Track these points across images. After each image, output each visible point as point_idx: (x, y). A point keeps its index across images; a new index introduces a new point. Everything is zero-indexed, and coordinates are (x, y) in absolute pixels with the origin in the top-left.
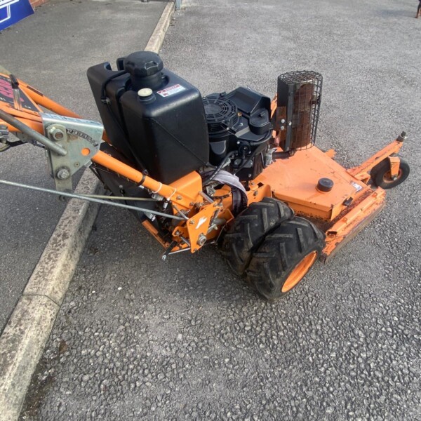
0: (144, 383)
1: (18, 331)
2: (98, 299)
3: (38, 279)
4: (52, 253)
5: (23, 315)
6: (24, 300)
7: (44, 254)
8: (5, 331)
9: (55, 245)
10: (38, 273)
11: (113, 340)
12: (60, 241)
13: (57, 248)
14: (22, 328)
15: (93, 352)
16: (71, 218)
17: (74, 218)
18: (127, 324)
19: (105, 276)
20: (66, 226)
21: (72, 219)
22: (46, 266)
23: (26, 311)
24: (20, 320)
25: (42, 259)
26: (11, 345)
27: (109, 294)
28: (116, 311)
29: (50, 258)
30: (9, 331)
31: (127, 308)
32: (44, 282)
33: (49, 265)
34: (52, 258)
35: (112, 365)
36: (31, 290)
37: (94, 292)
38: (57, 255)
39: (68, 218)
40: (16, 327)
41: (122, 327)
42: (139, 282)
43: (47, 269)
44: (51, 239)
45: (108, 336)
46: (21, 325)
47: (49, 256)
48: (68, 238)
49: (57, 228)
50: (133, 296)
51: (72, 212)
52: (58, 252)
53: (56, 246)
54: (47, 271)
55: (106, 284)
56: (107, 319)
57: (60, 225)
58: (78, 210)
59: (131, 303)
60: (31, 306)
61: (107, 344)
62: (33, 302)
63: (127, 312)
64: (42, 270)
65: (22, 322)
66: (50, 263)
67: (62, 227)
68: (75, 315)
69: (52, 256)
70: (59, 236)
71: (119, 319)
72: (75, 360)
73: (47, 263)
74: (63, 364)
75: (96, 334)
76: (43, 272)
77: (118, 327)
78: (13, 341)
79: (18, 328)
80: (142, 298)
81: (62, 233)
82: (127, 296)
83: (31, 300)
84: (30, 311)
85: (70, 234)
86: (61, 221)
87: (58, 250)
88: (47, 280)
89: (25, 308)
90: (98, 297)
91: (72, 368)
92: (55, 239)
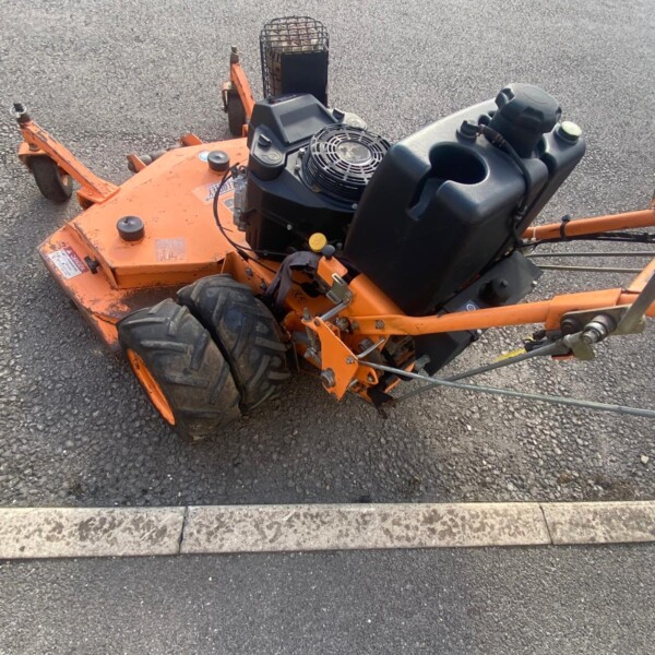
0: (559, 383)
1: (597, 520)
2: (493, 453)
3: (521, 529)
4: (471, 527)
5: (577, 525)
6: (558, 536)
7: (478, 542)
8: (603, 541)
9: (454, 530)
10: (513, 535)
11: (534, 421)
12: (444, 523)
13: (460, 523)
14: (591, 517)
15: (554, 441)
16: (388, 524)
17: (384, 518)
18: (512, 409)
19: (455, 454)
20: (407, 527)
21: (390, 520)
22: (497, 527)
23: (571, 523)
24: (584, 526)
25: (486, 541)
26: (613, 521)
27: (481, 440)
28: (501, 427)
29: (482, 527)
30: (601, 534)
31: (492, 413)
32: (524, 517)
33: (493, 522)
34: (482, 523)
35: (558, 417)
36: (542, 532)
37: (485, 463)
38: (472, 516)
39: (387, 532)
40: (593, 527)
41: (517, 414)
42: (452, 405)
43: (501, 522)
44: (443, 543)
45: (532, 428)
46: (588, 521)
47: (478, 530)
48: (434, 511)
49: (416, 543)
50: (475, 409)
51: (371, 527)
52: (467, 517)
53: (456, 526)
54: (505, 520)
55: (467, 450)
56: (513, 434)
57: (408, 539)
58: (363, 516)
59: (485, 408)
60: (562, 520)
61: (541, 427)
62: (556, 519)
63: (498, 412)
64: (507, 530)
65: (584, 521)
66: (490, 521)
67: (411, 534)
68: (524, 477)
69: (477, 525)
70: (433, 531)
71: (508, 420)
72: (571, 459)
73: (492, 527)
74: (579, 471)
75: (535, 443)
76: (509, 527)
77: (518, 419)
78: (609, 520)
79: (594, 523)
80: (473, 397)
81: (424, 528)
82: (477, 416)
83: (554, 524)
84: (568, 518)
85: (425, 509)
86: (397, 544)
87: (463, 518)
88: (519, 513)
89: (566, 527)
90: (489, 454)
91: (579, 460)
92: (443, 535)
